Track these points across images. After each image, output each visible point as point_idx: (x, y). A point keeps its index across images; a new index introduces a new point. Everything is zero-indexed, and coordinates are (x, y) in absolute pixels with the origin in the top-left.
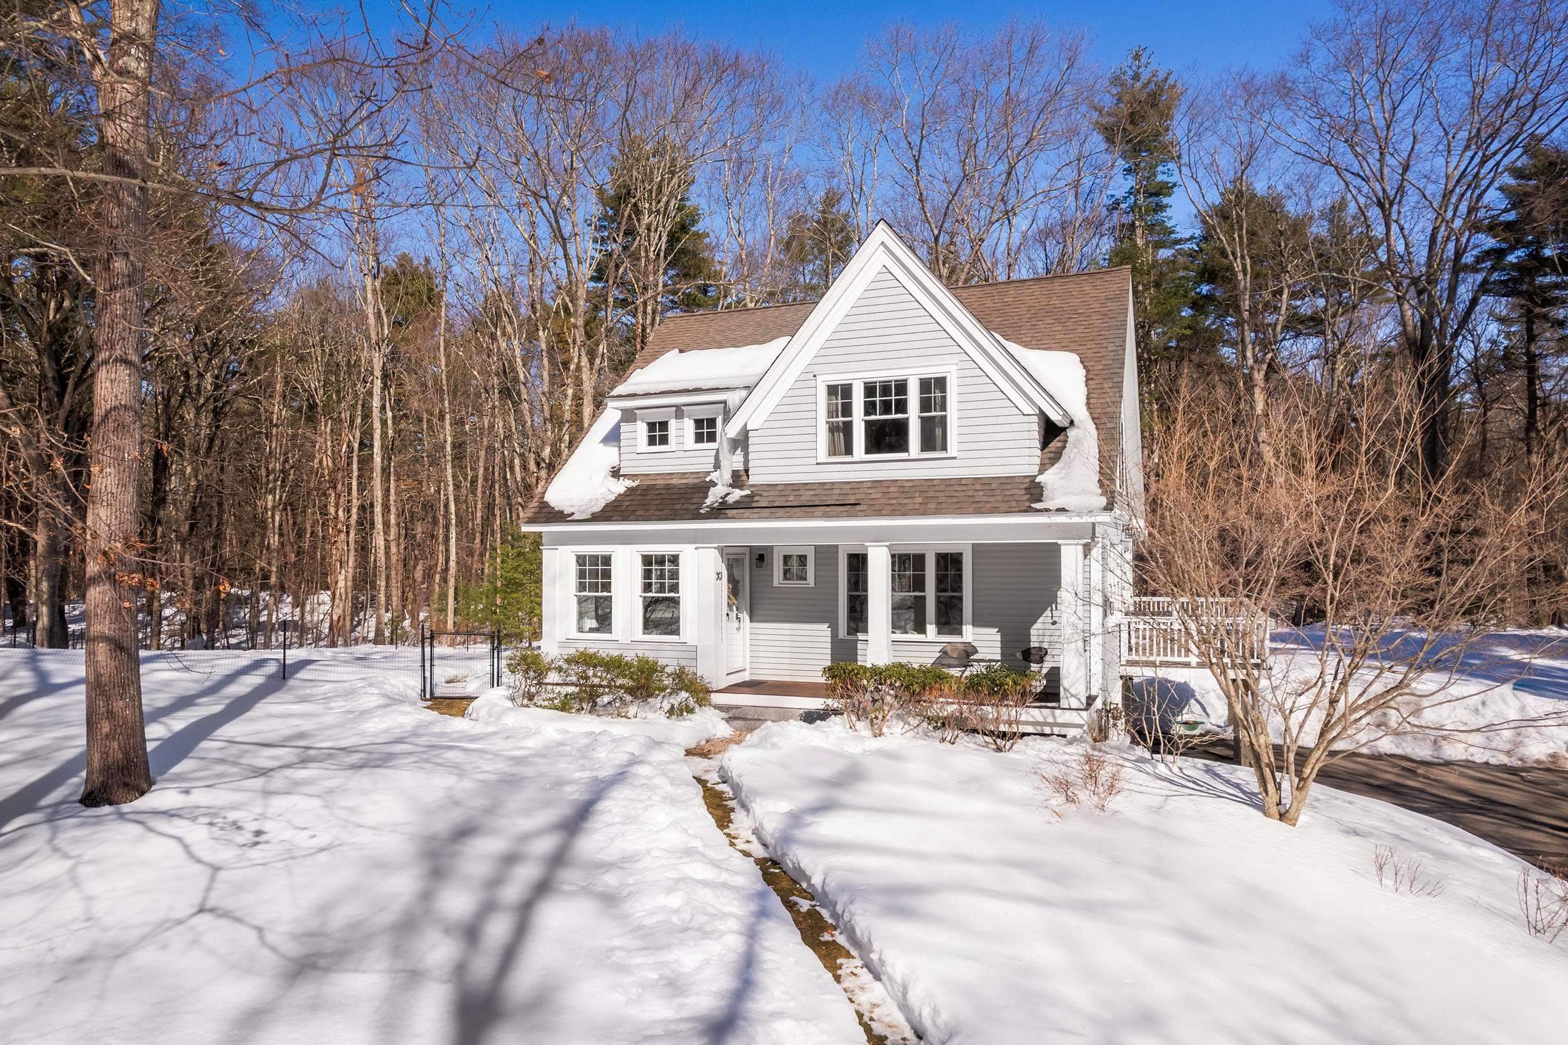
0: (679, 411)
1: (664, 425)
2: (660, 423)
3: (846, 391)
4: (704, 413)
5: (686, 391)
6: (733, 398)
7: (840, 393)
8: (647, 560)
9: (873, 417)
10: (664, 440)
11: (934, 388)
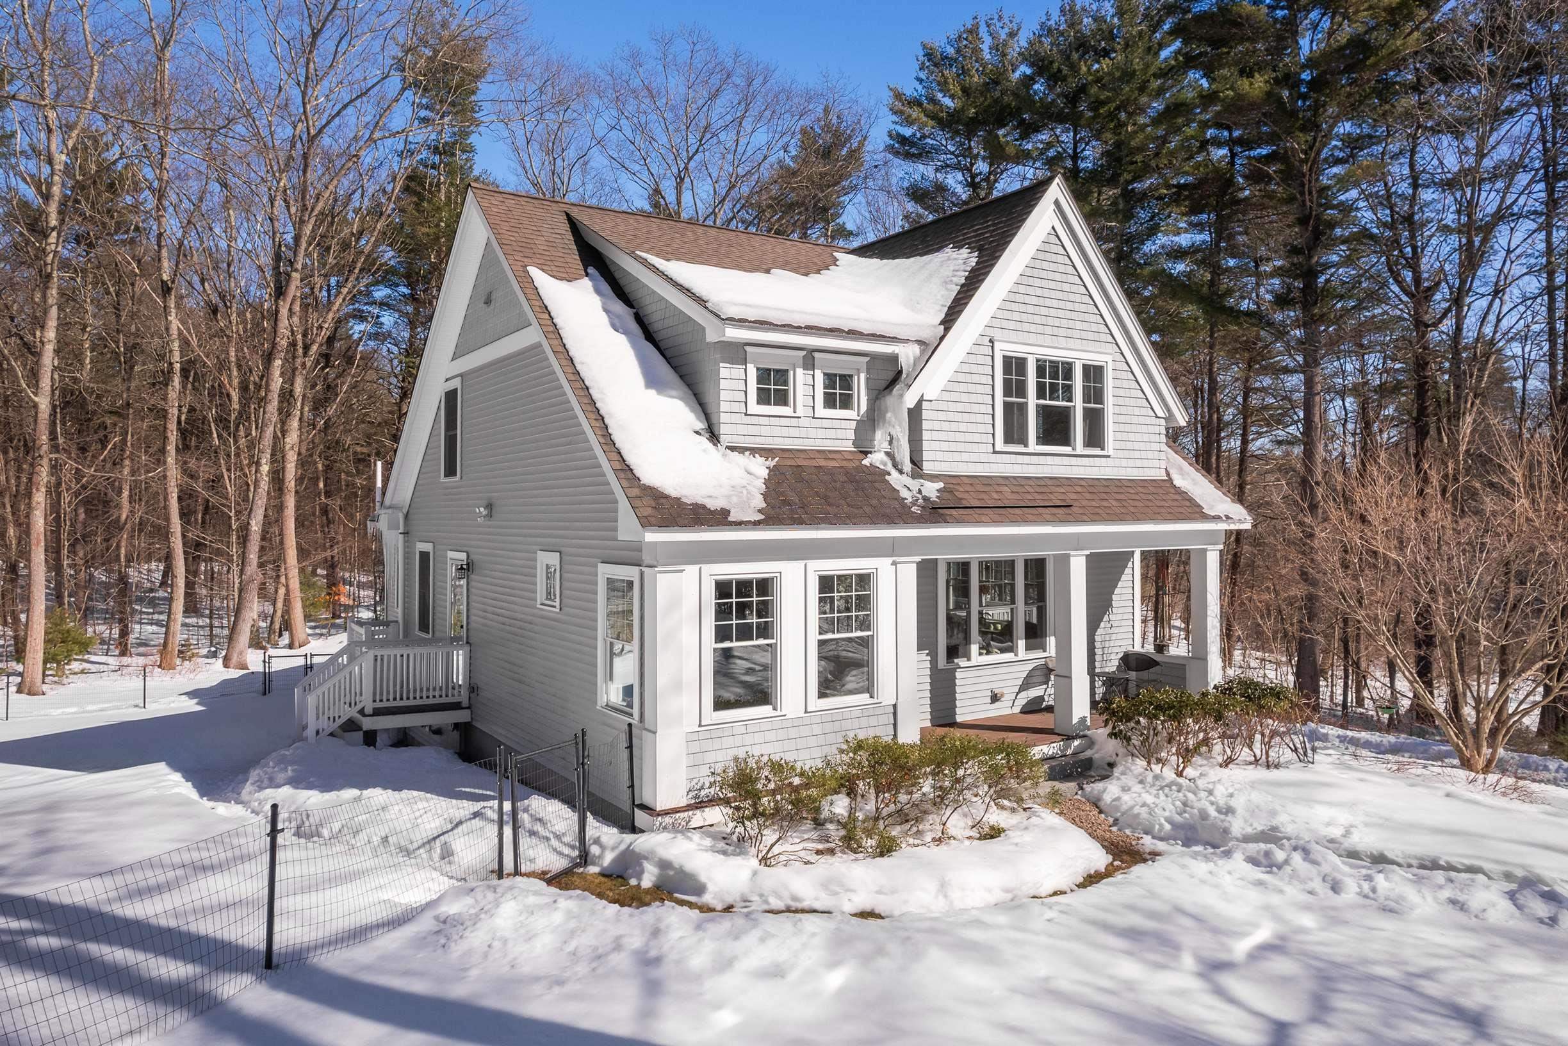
0: (809, 359)
1: (782, 375)
2: (777, 371)
3: (1021, 363)
4: (840, 365)
5: (833, 332)
6: (907, 354)
7: (1014, 366)
8: (826, 584)
9: (1042, 402)
10: (782, 398)
11: (1094, 373)
